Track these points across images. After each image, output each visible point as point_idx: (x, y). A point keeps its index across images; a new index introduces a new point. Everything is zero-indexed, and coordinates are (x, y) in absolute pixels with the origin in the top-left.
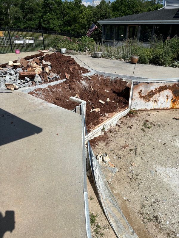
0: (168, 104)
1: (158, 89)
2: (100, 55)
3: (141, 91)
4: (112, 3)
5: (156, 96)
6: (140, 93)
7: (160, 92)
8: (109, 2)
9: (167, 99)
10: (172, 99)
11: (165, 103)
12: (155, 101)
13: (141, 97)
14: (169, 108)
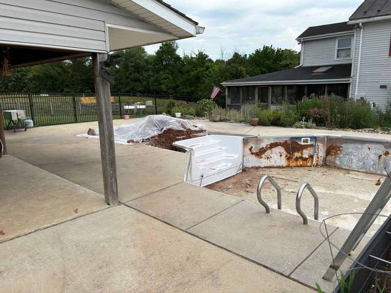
0: (283, 162)
1: (269, 146)
2: (218, 119)
3: (252, 147)
4: (250, 56)
5: (268, 153)
6: (250, 149)
7: (272, 149)
8: (246, 55)
9: (281, 156)
10: (286, 156)
11: (279, 160)
12: (268, 158)
13: (252, 154)
14: (284, 165)
